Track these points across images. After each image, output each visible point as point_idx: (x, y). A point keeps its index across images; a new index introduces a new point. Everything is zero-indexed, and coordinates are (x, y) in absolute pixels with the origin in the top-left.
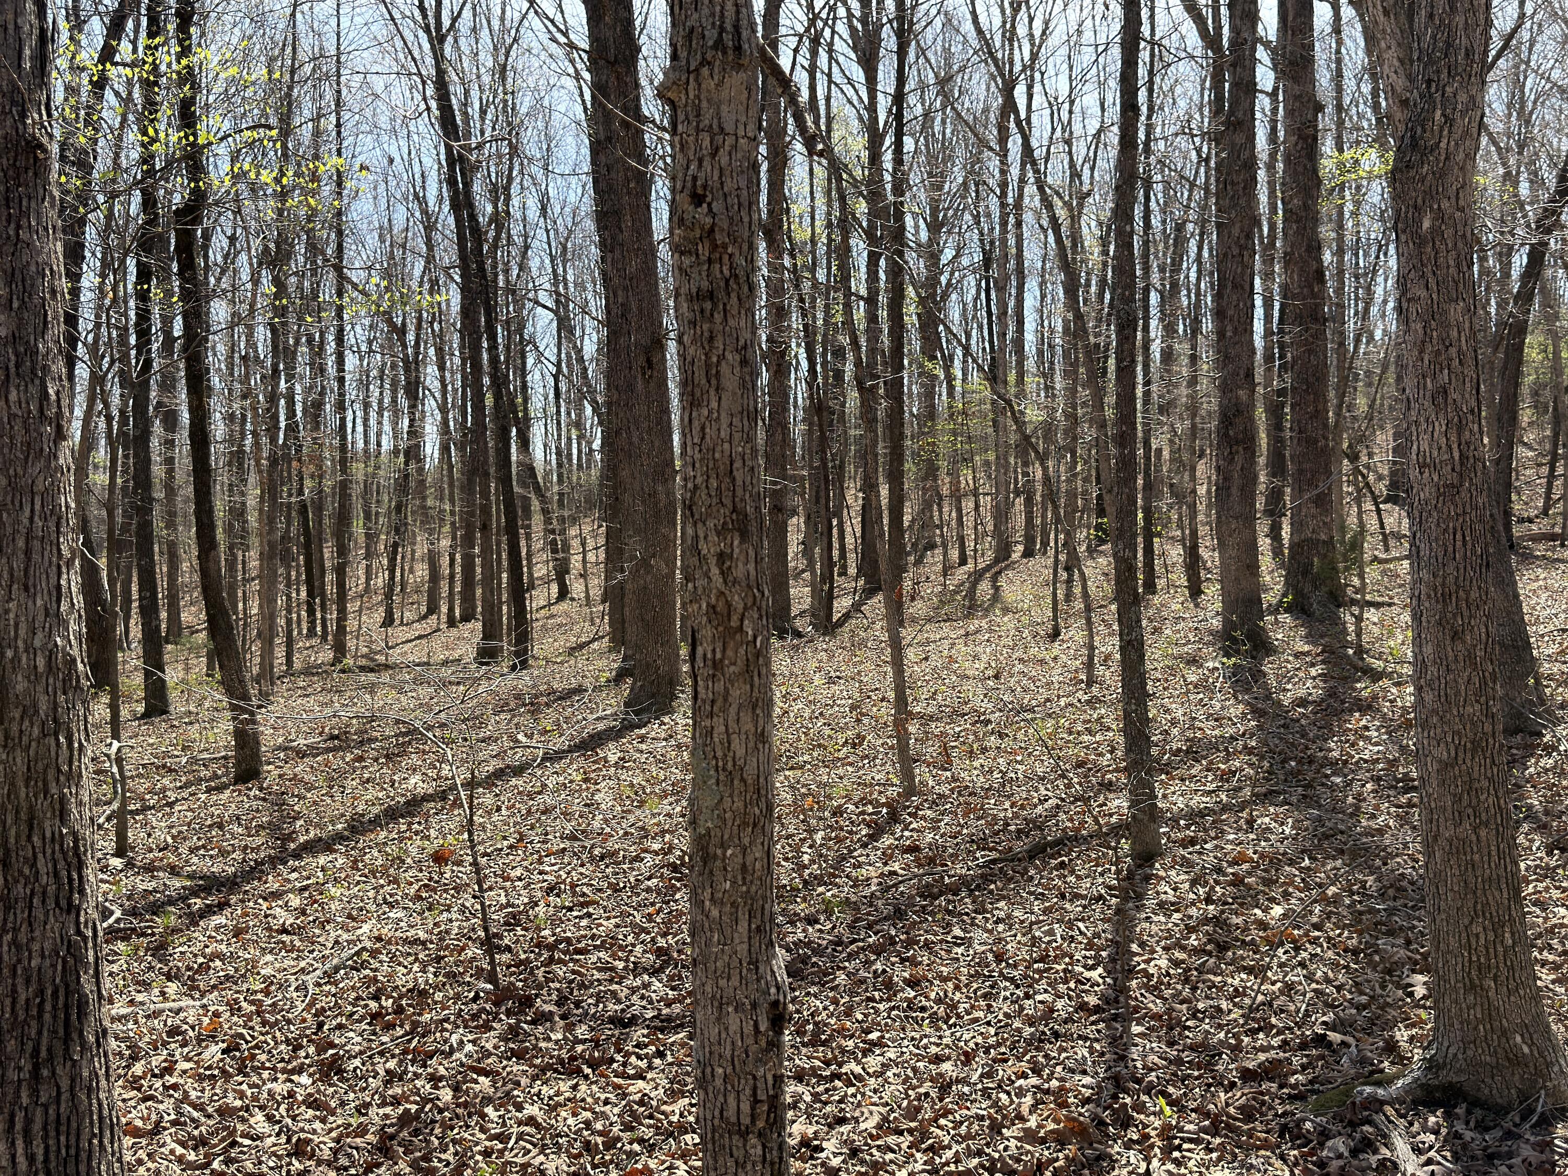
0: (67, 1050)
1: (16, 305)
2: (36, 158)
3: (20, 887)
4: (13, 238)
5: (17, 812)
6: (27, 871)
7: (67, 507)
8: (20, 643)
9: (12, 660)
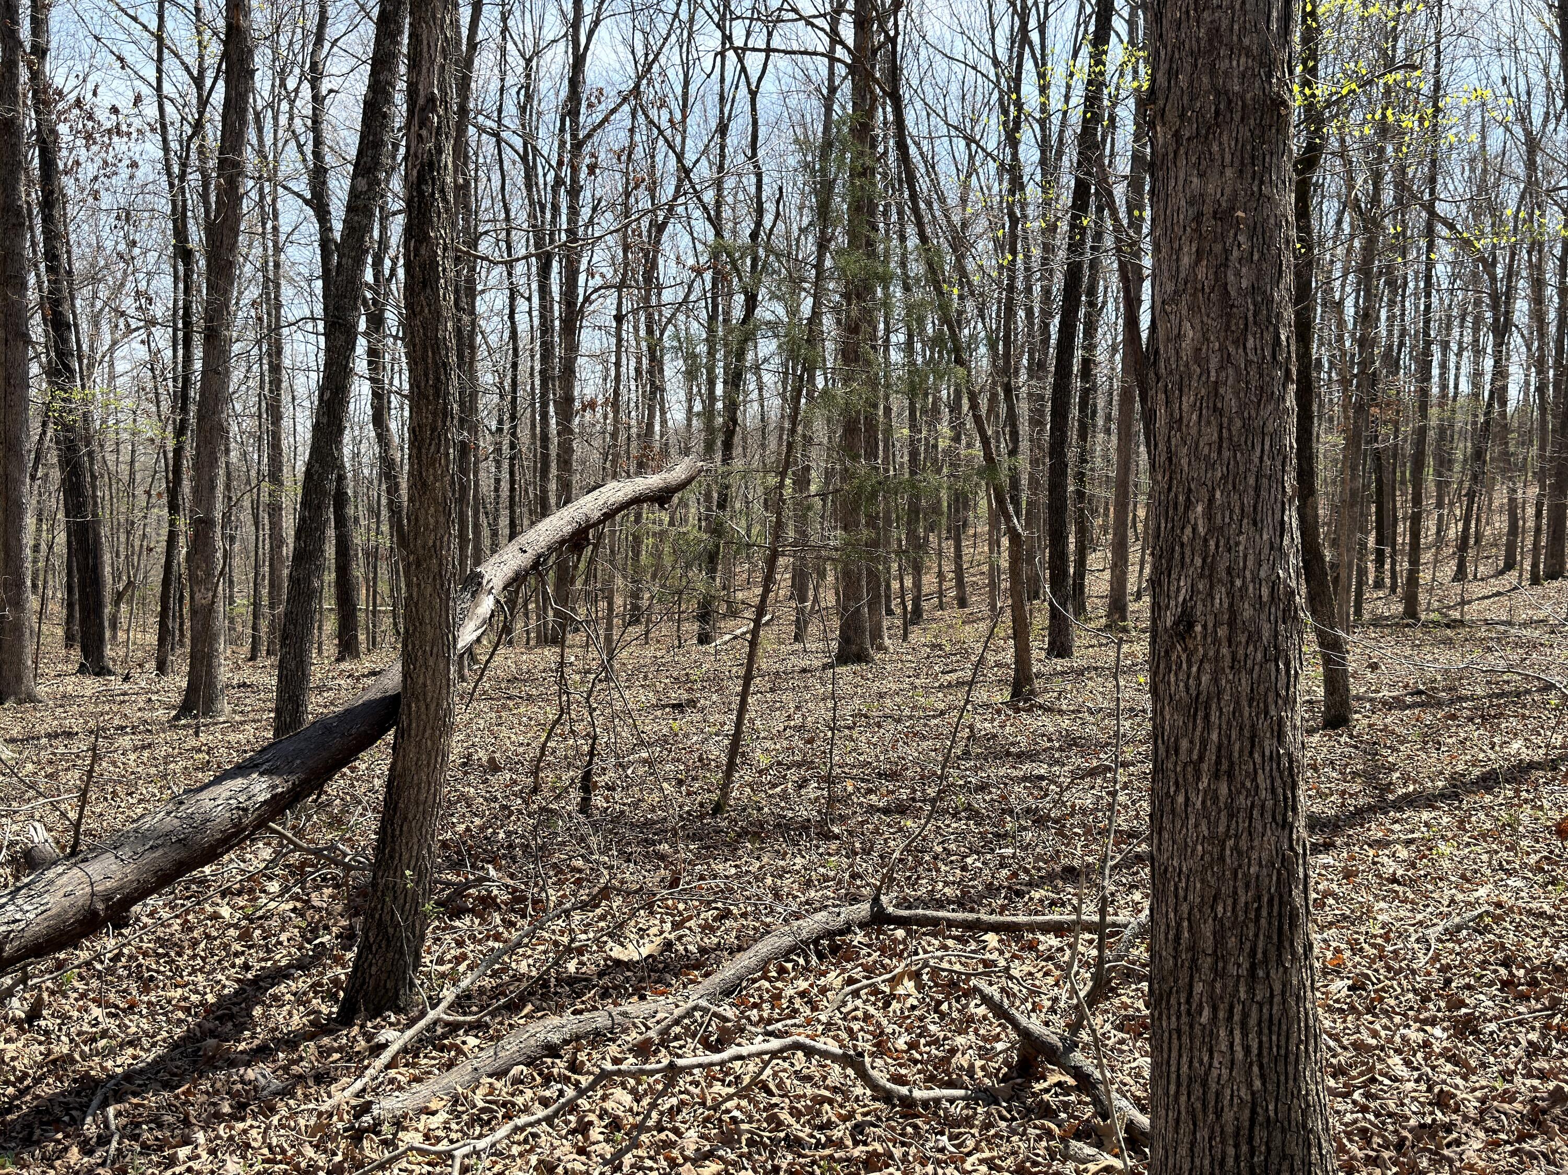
0: (1280, 955)
1: (1256, 257)
2: (1279, 115)
3: (1242, 798)
4: (1257, 194)
5: (1241, 729)
6: (1248, 784)
7: (1291, 447)
8: (1248, 574)
9: (1240, 589)
